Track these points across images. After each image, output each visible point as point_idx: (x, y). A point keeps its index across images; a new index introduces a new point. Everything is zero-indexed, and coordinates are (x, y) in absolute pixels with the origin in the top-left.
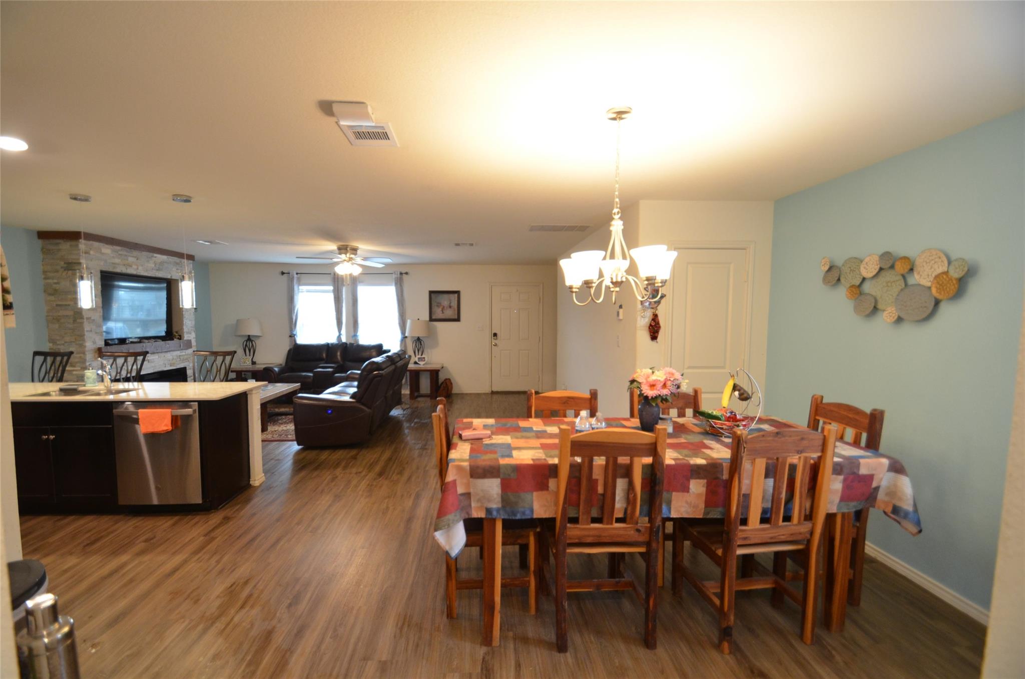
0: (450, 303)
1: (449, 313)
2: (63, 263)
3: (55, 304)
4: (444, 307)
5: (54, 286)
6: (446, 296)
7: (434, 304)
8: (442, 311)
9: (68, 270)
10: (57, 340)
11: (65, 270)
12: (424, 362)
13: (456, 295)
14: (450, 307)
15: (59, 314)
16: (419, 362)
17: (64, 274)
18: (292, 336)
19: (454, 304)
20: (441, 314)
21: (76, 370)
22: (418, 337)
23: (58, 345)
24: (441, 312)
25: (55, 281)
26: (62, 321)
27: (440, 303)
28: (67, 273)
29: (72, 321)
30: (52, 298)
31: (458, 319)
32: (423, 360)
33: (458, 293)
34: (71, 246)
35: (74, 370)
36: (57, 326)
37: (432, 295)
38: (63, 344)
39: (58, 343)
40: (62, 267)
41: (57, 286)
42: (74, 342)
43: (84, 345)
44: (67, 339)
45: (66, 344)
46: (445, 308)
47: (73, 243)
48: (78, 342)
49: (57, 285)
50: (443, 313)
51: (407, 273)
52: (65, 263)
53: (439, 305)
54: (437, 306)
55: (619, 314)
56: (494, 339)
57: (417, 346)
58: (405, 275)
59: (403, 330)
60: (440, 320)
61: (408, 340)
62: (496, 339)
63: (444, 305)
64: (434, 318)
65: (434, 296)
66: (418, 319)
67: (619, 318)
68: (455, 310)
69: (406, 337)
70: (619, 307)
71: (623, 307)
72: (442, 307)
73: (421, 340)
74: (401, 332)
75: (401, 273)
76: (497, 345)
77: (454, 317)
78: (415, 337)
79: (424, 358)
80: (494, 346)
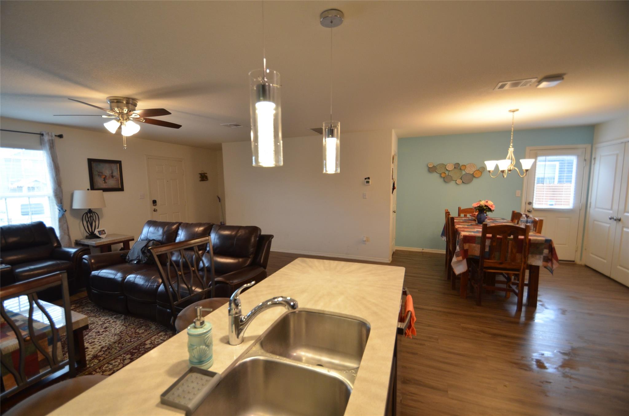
0: (112, 173)
1: (111, 183)
4: (106, 176)
6: (107, 165)
7: (95, 173)
8: (104, 180)
12: (105, 235)
13: (118, 165)
14: (113, 177)
16: (100, 236)
19: (116, 174)
20: (104, 184)
22: (90, 209)
24: (104, 182)
27: (102, 173)
31: (121, 189)
32: (104, 232)
33: (119, 162)
37: (91, 163)
46: (108, 178)
50: (105, 182)
51: (61, 136)
53: (100, 174)
54: (99, 175)
55: (368, 182)
56: (153, 205)
57: (88, 220)
58: (58, 139)
59: (61, 203)
60: (105, 190)
61: (68, 214)
62: (156, 205)
63: (106, 174)
64: (96, 187)
65: (94, 165)
66: (88, 190)
67: (368, 184)
68: (117, 180)
69: (66, 211)
70: (366, 179)
71: (370, 178)
72: (103, 177)
73: (94, 212)
74: (57, 205)
75: (55, 136)
76: (157, 210)
77: (116, 187)
78: (87, 209)
79: (104, 230)
80: (154, 211)
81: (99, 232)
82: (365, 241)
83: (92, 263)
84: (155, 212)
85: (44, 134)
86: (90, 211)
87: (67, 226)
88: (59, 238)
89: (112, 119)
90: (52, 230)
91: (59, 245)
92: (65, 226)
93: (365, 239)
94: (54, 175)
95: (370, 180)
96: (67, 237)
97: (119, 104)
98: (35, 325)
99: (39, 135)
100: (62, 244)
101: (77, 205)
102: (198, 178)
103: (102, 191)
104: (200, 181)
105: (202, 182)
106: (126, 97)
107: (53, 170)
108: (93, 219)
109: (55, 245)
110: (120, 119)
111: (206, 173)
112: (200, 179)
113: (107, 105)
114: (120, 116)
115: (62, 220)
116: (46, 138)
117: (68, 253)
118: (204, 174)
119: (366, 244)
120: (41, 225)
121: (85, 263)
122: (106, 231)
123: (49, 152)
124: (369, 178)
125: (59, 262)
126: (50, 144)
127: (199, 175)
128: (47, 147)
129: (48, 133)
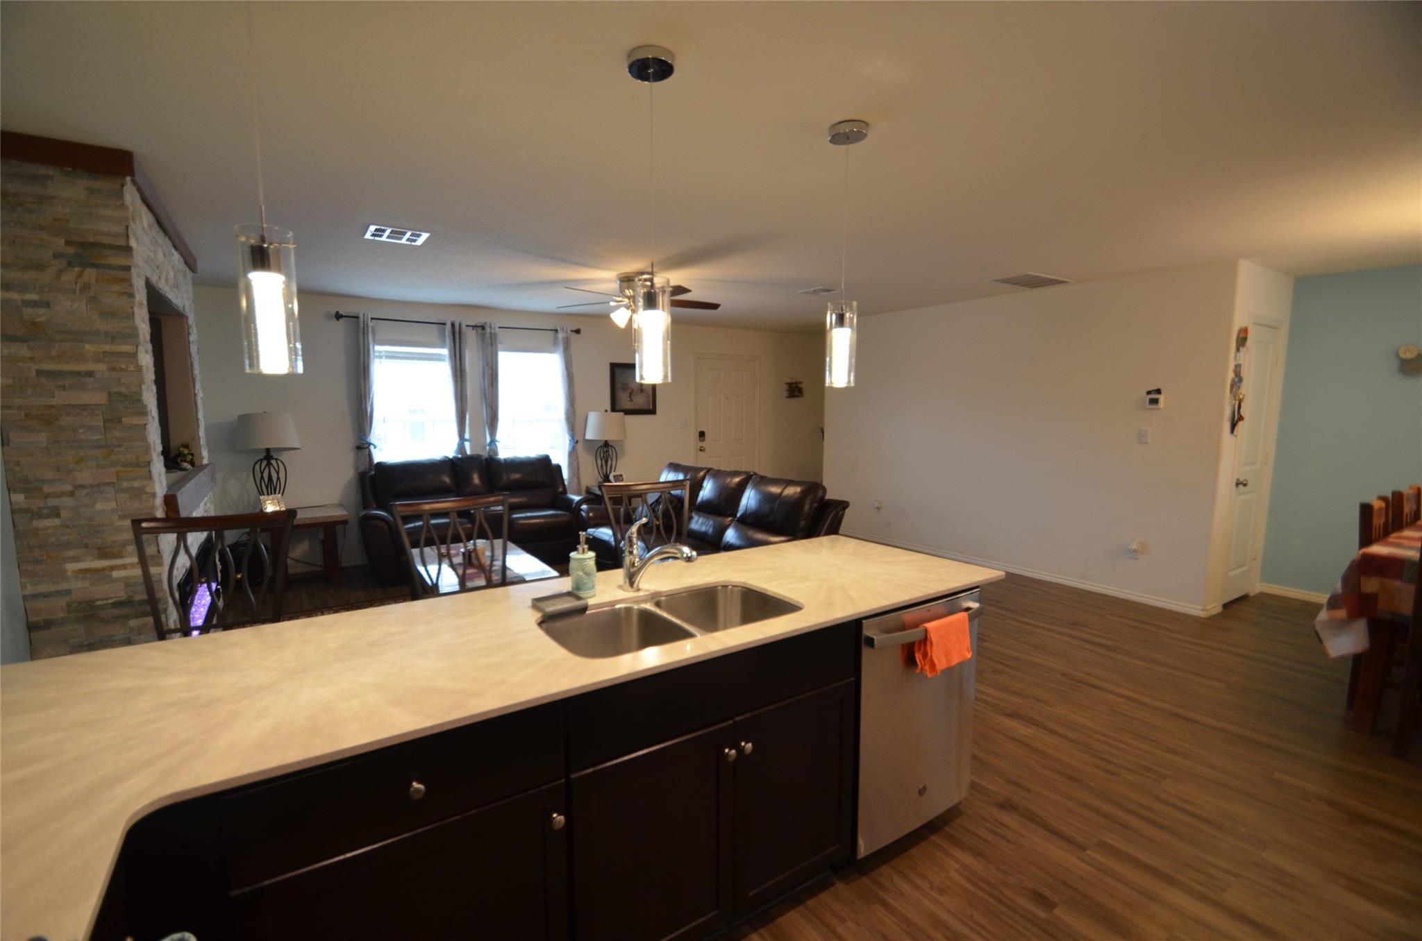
1: (640, 401)
2: (61, 242)
3: (34, 367)
4: (632, 390)
5: (28, 312)
7: (619, 385)
8: (630, 397)
9: (84, 265)
10: (44, 481)
11: (70, 264)
14: (641, 390)
15: (54, 402)
17: (69, 277)
18: (363, 446)
20: (628, 403)
21: (124, 567)
22: (606, 441)
23: (47, 496)
24: (629, 399)
25: (33, 297)
26: (65, 421)
27: (627, 384)
28: (80, 275)
29: (101, 424)
30: (23, 351)
31: (652, 411)
32: (621, 477)
34: (91, 191)
35: (112, 568)
36: (42, 438)
37: (616, 369)
38: (72, 494)
39: (47, 489)
40: (56, 256)
41: (41, 315)
42: (111, 484)
43: (148, 489)
44: (85, 476)
45: (82, 493)
46: (635, 392)
47: (102, 184)
48: (125, 484)
49: (42, 311)
50: (631, 400)
51: (578, 331)
52: (68, 243)
53: (625, 387)
54: (623, 389)
55: (1154, 402)
56: (700, 440)
57: (604, 457)
58: (574, 334)
59: (573, 430)
60: (628, 412)
61: (580, 447)
62: (703, 440)
63: (633, 387)
64: (618, 407)
65: (618, 371)
66: (606, 411)
67: (1154, 406)
68: (648, 397)
69: (577, 441)
70: (1149, 393)
71: (1162, 392)
72: (630, 391)
73: (611, 446)
74: (569, 434)
75: (572, 331)
76: (704, 449)
77: (645, 407)
78: (602, 441)
79: (621, 475)
80: (701, 450)
81: (615, 477)
82: (1135, 551)
83: (589, 517)
84: (702, 453)
85: (559, 329)
86: (606, 444)
87: (578, 464)
88: (566, 483)
89: (621, 306)
90: (558, 468)
91: (565, 492)
92: (575, 464)
93: (1135, 546)
94: (567, 389)
95: (1162, 398)
96: (576, 480)
97: (630, 283)
98: (508, 573)
99: (553, 332)
100: (568, 491)
101: (590, 435)
102: (783, 391)
103: (622, 414)
104: (788, 397)
105: (791, 400)
106: (638, 271)
107: (566, 382)
108: (609, 455)
109: (561, 489)
110: (631, 306)
111: (801, 383)
112: (786, 394)
113: (615, 286)
114: (631, 300)
115: (573, 454)
116: (561, 335)
117: (571, 501)
118: (796, 383)
119: (1137, 559)
120: (546, 460)
121: (582, 515)
122: (624, 476)
123: (563, 356)
124: (1158, 391)
125: (559, 512)
126: (564, 343)
127: (786, 387)
128: (561, 349)
129: (563, 329)
